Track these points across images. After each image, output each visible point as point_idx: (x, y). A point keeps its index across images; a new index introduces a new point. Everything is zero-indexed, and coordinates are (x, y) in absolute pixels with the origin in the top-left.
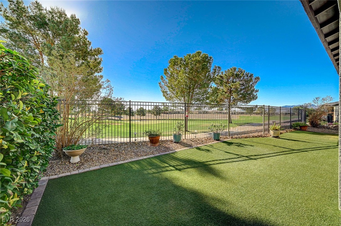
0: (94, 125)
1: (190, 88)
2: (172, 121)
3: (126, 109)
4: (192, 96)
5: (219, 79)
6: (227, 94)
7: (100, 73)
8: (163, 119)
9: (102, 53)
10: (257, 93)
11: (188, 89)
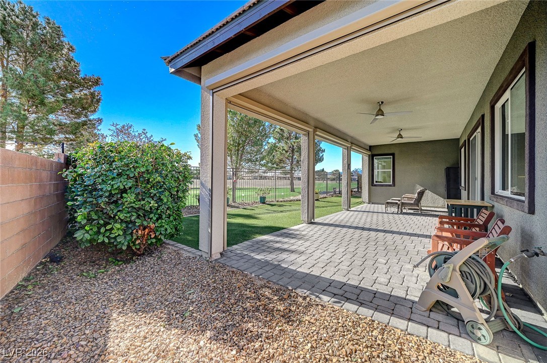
1: (239, 144)
4: (241, 156)
5: (278, 133)
6: (288, 153)
8: (195, 189)
9: (100, 83)
10: (323, 153)
11: (236, 146)
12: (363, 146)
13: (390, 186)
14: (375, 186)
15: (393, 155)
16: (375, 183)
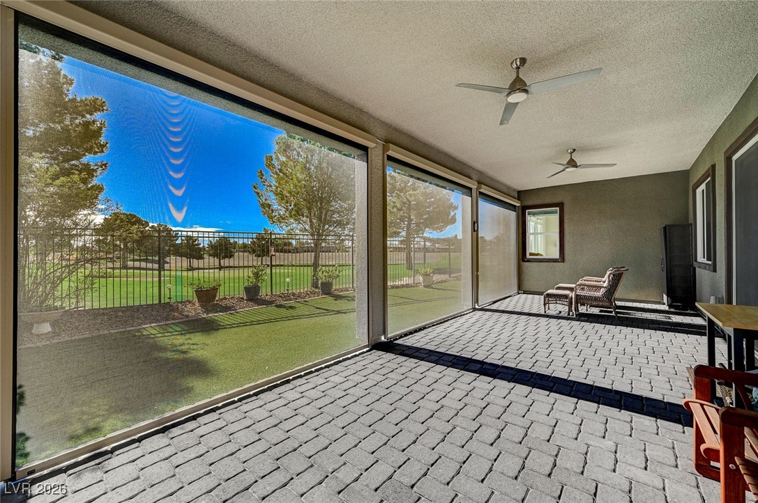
0: (81, 272)
2: (298, 268)
3: (179, 241)
7: (99, 154)
9: (105, 108)
10: (456, 211)
12: (505, 191)
13: (555, 261)
14: (529, 261)
15: (561, 205)
16: (528, 256)
